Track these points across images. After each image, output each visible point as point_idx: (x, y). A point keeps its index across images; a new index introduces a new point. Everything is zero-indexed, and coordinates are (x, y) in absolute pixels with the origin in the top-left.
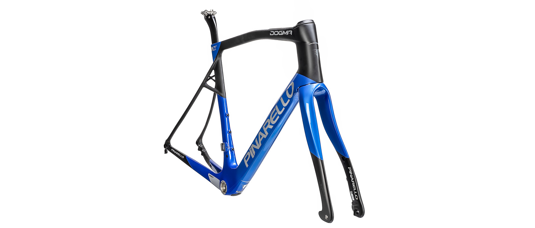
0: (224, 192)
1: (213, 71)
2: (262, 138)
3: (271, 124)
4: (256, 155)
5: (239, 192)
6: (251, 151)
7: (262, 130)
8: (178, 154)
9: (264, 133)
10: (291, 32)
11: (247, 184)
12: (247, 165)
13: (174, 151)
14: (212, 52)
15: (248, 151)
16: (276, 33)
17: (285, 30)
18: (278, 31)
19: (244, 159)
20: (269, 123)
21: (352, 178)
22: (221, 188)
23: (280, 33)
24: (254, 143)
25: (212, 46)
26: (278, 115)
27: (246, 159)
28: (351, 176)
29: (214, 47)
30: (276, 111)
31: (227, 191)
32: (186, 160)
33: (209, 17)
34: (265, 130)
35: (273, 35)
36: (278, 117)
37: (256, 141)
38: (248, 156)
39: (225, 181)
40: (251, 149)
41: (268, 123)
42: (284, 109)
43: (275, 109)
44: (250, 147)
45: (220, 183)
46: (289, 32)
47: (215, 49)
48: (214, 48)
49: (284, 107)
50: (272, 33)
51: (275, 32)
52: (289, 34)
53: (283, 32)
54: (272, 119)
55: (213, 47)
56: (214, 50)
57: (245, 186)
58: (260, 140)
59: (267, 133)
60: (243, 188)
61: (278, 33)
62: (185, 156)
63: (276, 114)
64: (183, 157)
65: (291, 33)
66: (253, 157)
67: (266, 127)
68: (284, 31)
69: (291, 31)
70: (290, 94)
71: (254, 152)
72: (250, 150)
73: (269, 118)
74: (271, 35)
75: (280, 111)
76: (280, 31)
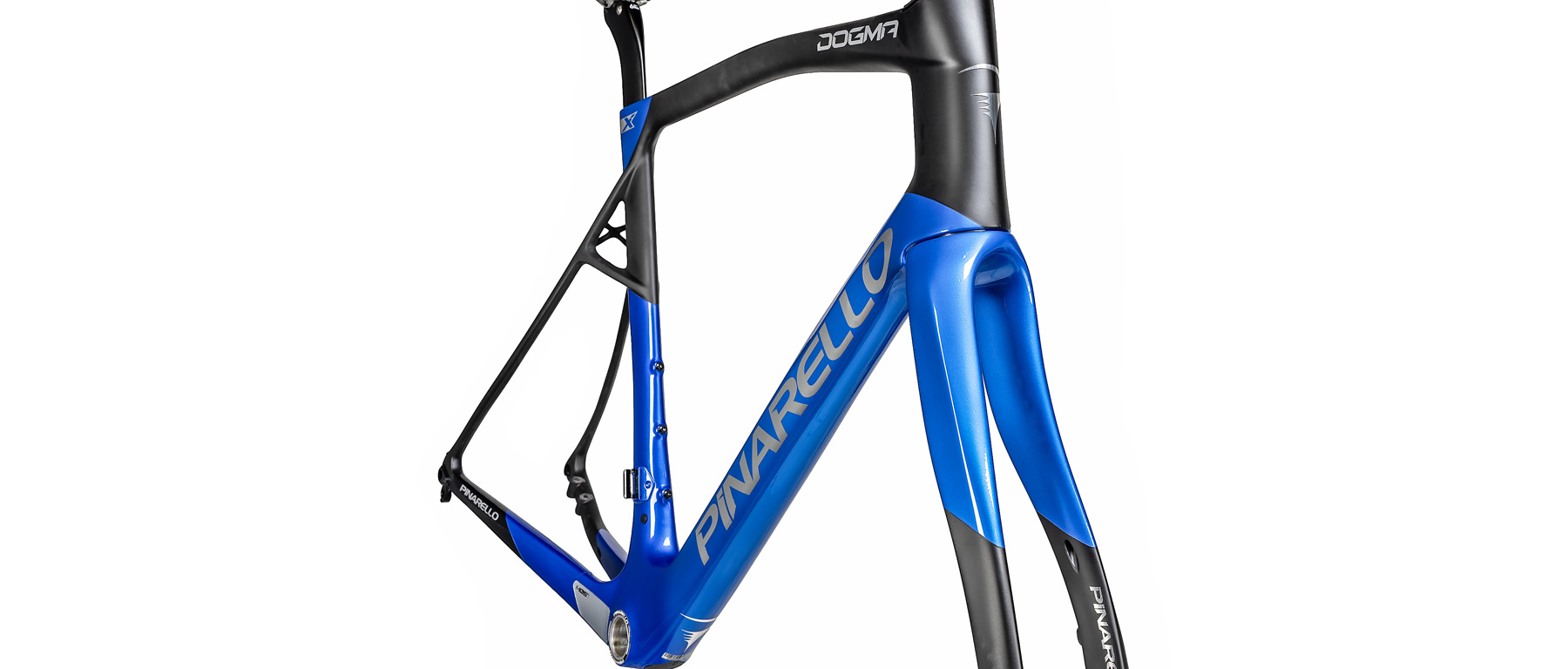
0: (617, 655)
1: (621, 205)
2: (764, 452)
3: (799, 398)
4: (738, 520)
5: (674, 658)
6: (721, 502)
7: (765, 422)
8: (481, 504)
9: (771, 431)
10: (894, 26)
11: (704, 627)
12: (704, 557)
13: (467, 492)
14: (623, 136)
15: (714, 501)
16: (840, 39)
17: (873, 22)
18: (845, 32)
19: (697, 531)
20: (793, 395)
21: (1104, 631)
22: (612, 640)
23: (854, 34)
24: (735, 471)
25: (623, 114)
26: (825, 360)
27: (704, 531)
28: (1101, 623)
29: (629, 117)
30: (820, 346)
31: (630, 651)
32: (504, 524)
33: (620, 10)
34: (777, 420)
35: (827, 48)
36: (827, 370)
37: (743, 463)
38: (710, 518)
39: (625, 612)
40: (723, 495)
41: (787, 394)
42: (850, 336)
43: (816, 340)
44: (721, 486)
45: (611, 617)
46: (888, 28)
47: (631, 126)
48: (629, 124)
49: (851, 329)
50: (825, 42)
51: (837, 33)
52: (888, 36)
53: (863, 31)
54: (803, 377)
55: (626, 120)
56: (628, 128)
57: (695, 635)
58: (757, 460)
59: (780, 430)
60: (690, 643)
61: (848, 41)
62: (503, 513)
63: (820, 356)
64: (495, 516)
65: (894, 31)
66: (727, 523)
67: (779, 407)
68: (868, 27)
69: (896, 23)
70: (876, 276)
71: (733, 507)
72: (718, 496)
73: (792, 373)
74: (820, 48)
75: (836, 347)
76: (853, 30)
